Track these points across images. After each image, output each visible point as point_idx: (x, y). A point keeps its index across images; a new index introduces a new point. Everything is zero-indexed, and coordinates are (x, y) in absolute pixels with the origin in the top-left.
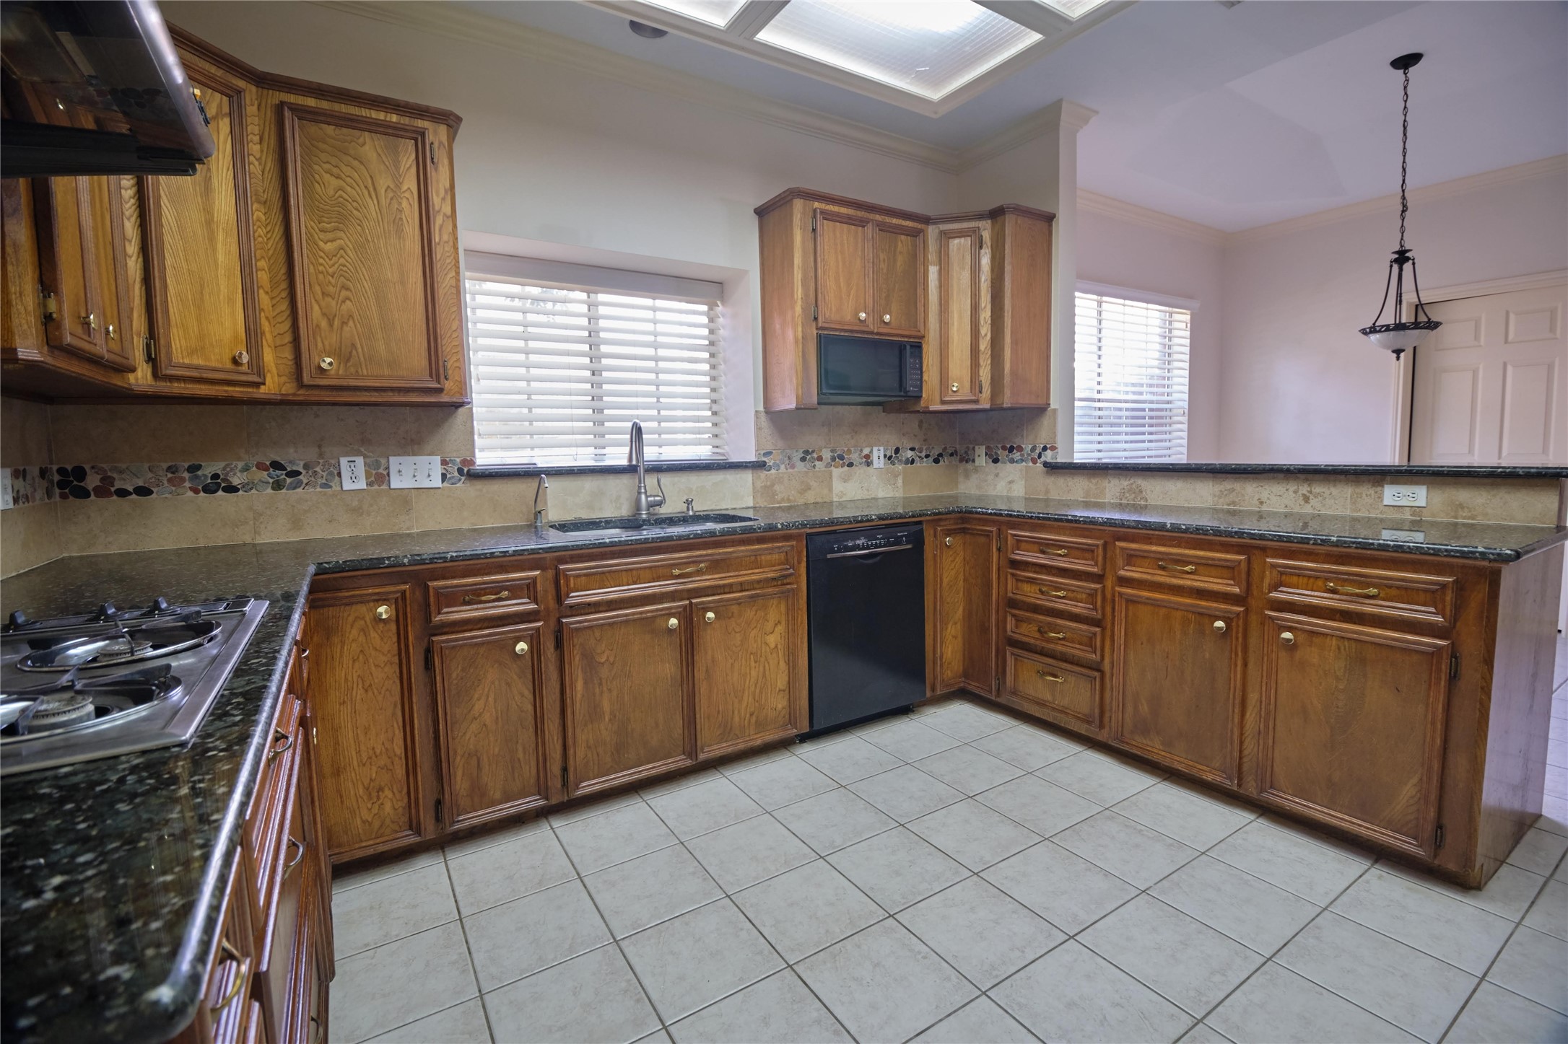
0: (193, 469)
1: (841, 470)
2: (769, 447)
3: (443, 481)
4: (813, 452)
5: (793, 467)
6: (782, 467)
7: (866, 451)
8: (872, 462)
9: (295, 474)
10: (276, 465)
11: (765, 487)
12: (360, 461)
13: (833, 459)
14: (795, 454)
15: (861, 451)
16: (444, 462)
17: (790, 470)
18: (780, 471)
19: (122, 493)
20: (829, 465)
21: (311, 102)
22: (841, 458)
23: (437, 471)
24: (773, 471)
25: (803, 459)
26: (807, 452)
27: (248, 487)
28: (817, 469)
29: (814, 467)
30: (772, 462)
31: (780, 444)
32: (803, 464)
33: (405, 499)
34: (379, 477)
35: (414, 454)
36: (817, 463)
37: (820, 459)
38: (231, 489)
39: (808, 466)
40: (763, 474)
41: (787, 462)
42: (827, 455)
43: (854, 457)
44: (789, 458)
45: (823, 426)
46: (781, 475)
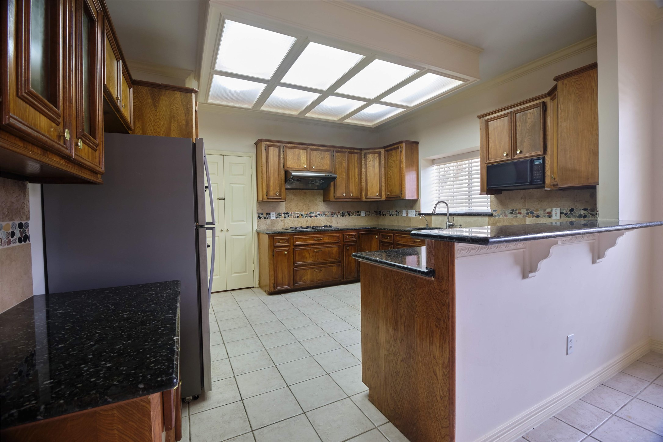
0: (389, 211)
1: (531, 218)
2: (495, 208)
3: (416, 216)
4: (516, 210)
5: (507, 216)
6: (501, 216)
7: (548, 210)
8: (552, 216)
9: (398, 213)
10: (397, 211)
11: (493, 223)
12: (405, 210)
13: (528, 214)
14: (507, 211)
15: (545, 210)
16: (416, 211)
17: (505, 218)
18: (500, 218)
19: (384, 215)
20: (525, 216)
21: (389, 148)
22: (532, 213)
23: (415, 213)
24: (497, 218)
25: (511, 213)
26: (513, 210)
27: (394, 215)
28: (518, 218)
29: (517, 217)
30: (497, 214)
31: (500, 207)
32: (511, 215)
33: (410, 219)
34: (407, 214)
35: (412, 210)
36: (519, 215)
37: (520, 213)
38: (392, 215)
39: (513, 216)
40: (492, 218)
41: (504, 214)
42: (524, 211)
43: (540, 213)
44: (504, 212)
45: (521, 199)
46: (500, 219)
